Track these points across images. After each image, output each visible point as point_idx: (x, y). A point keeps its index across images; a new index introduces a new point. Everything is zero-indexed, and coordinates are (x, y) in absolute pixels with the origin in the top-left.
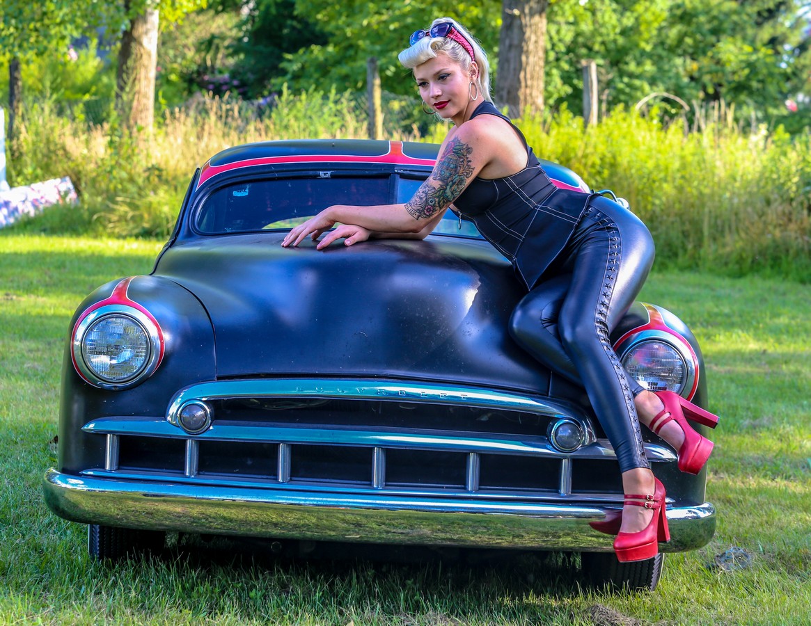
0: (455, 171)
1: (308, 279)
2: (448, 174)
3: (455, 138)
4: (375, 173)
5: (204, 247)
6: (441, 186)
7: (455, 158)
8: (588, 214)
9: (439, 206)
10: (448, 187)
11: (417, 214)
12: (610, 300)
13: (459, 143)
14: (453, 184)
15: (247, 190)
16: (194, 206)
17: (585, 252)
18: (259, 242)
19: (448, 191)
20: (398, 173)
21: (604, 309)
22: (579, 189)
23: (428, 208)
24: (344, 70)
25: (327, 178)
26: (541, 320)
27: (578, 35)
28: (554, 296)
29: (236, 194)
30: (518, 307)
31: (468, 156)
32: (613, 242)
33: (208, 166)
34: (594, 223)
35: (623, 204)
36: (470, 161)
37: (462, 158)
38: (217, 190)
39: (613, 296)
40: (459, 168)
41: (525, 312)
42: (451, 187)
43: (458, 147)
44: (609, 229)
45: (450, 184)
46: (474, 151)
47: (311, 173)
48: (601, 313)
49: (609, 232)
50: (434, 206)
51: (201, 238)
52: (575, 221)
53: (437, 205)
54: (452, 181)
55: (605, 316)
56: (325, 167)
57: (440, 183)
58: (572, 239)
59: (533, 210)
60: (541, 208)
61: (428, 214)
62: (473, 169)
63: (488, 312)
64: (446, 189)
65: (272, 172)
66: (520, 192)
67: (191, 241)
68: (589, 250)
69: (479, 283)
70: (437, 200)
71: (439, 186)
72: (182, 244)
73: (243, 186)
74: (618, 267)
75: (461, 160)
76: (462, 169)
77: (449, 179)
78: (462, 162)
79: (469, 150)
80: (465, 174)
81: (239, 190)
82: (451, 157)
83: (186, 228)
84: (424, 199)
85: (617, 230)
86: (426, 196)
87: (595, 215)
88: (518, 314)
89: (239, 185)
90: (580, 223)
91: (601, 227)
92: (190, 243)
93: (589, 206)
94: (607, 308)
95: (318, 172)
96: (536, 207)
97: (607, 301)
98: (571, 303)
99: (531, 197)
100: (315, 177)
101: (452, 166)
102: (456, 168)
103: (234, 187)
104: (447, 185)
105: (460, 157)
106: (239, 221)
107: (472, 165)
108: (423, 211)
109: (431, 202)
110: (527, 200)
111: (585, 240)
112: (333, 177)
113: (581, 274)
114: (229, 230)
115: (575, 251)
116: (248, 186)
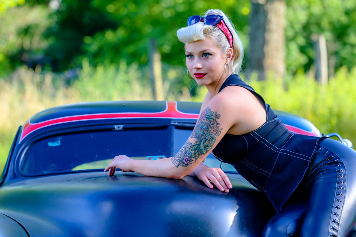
0: (207, 131)
1: (107, 207)
2: (201, 133)
3: (207, 108)
4: (156, 125)
5: (26, 186)
6: (196, 142)
7: (207, 122)
8: (319, 153)
9: (195, 157)
10: (202, 143)
11: (178, 163)
12: (340, 218)
13: (210, 111)
14: (206, 140)
15: (59, 141)
16: (18, 154)
17: (318, 181)
18: (69, 180)
19: (202, 145)
20: (173, 125)
21: (335, 226)
22: (312, 134)
23: (186, 159)
24: (131, 49)
25: (120, 131)
26: (287, 234)
27: (311, 16)
28: (296, 216)
29: (50, 144)
30: (268, 225)
31: (217, 120)
32: (340, 173)
33: (28, 124)
34: (324, 159)
35: (347, 143)
36: (219, 124)
37: (212, 122)
38: (36, 142)
39: (342, 215)
40: (210, 129)
41: (274, 229)
42: (204, 142)
43: (210, 114)
44: (337, 163)
45: (204, 140)
46: (222, 117)
47: (108, 127)
48: (333, 229)
49: (336, 165)
50: (191, 157)
51: (23, 180)
52: (309, 159)
53: (193, 156)
54: (205, 138)
55: (337, 231)
56: (118, 122)
57: (196, 140)
58: (308, 173)
59: (276, 153)
60: (282, 151)
61: (186, 163)
62: (221, 129)
63: (245, 229)
64: (200, 144)
65: (78, 127)
66: (264, 141)
67: (17, 182)
68: (321, 180)
69: (238, 207)
70: (193, 152)
71: (195, 142)
72: (9, 184)
73: (56, 138)
74: (345, 193)
75: (212, 123)
76: (212, 130)
77: (203, 137)
78: (213, 124)
79: (217, 116)
80: (215, 133)
81: (53, 141)
82: (204, 121)
83: (12, 172)
84: (184, 152)
85: (342, 163)
86: (185, 150)
87: (324, 153)
88: (269, 230)
89: (53, 137)
90: (313, 160)
91: (330, 162)
92: (16, 183)
93: (319, 147)
94: (338, 224)
95: (113, 126)
96: (278, 150)
97: (337, 219)
98: (309, 221)
99: (273, 143)
100: (112, 130)
101: (205, 127)
102: (208, 128)
103: (49, 139)
104: (201, 141)
105: (210, 121)
106: (53, 165)
107: (220, 126)
108: (182, 160)
109: (189, 154)
110: (270, 146)
111: (318, 172)
112: (125, 129)
113: (317, 198)
114: (45, 172)
115: (311, 181)
116: (60, 138)
